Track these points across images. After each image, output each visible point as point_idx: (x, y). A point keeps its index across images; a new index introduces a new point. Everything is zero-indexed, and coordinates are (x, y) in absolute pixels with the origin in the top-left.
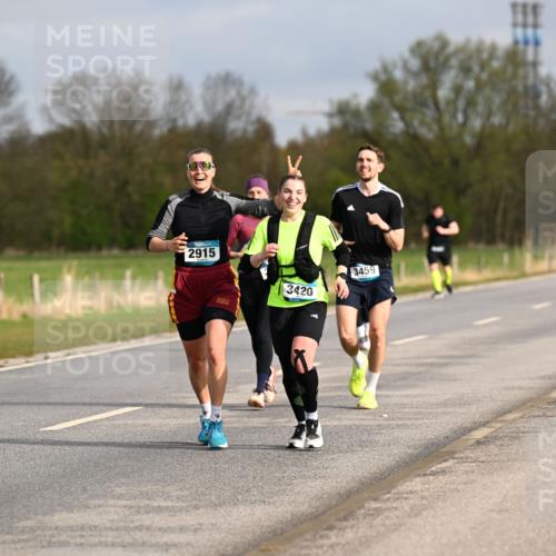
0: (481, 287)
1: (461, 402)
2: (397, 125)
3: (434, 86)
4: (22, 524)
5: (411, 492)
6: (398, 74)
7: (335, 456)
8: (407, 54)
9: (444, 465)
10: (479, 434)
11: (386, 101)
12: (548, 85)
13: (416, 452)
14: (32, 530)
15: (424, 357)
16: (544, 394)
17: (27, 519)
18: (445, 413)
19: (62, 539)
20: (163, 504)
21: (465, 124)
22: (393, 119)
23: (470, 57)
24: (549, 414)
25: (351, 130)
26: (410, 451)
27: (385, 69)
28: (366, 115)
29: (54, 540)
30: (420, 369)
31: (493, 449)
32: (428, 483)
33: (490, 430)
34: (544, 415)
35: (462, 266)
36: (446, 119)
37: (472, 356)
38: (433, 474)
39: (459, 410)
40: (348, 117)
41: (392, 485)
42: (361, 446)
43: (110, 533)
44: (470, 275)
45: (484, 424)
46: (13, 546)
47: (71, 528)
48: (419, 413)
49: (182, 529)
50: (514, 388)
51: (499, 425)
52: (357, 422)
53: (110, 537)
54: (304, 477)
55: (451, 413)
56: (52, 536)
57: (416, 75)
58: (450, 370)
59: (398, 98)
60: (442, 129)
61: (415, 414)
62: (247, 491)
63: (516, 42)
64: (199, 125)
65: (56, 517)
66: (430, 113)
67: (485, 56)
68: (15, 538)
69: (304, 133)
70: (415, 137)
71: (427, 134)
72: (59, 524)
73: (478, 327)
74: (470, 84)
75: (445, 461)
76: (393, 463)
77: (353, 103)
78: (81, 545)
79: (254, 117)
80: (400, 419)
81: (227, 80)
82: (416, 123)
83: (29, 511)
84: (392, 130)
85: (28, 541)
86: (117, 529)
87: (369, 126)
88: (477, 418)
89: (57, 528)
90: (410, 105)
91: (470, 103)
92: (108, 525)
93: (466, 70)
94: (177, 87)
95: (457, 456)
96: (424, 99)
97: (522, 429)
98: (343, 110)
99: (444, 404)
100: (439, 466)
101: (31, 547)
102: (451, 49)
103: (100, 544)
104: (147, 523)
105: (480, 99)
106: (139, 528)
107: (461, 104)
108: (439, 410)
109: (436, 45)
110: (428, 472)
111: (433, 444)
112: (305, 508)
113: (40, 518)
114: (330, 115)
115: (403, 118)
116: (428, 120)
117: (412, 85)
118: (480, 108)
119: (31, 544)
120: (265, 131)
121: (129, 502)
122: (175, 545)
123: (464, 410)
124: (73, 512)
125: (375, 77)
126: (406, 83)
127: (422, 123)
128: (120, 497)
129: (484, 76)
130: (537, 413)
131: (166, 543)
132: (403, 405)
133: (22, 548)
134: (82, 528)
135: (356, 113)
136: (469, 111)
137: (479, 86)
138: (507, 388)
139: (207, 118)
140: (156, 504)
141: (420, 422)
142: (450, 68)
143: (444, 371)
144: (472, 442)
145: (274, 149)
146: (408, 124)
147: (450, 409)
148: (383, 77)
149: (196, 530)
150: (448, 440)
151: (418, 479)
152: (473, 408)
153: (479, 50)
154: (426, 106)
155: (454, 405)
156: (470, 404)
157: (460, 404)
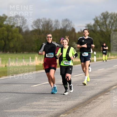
0: (114, 59)
1: (111, 81)
2: (98, 29)
3: (106, 21)
4: (27, 104)
5: (101, 98)
6: (99, 19)
7: (87, 91)
8: (100, 15)
9: (108, 93)
10: (114, 87)
11: (96, 24)
13: (102, 91)
14: (29, 105)
17: (28, 103)
18: (108, 83)
19: (35, 107)
20: (54, 100)
21: (111, 28)
22: (98, 28)
23: (112, 16)
25: (90, 30)
26: (101, 91)
27: (96, 18)
28: (93, 27)
29: (34, 107)
30: (103, 75)
32: (105, 97)
33: (116, 87)
35: (111, 55)
36: (108, 27)
37: (113, 73)
38: (105, 95)
40: (89, 27)
41: (98, 97)
42: (92, 89)
43: (44, 106)
44: (112, 57)
45: (115, 85)
46: (26, 108)
47: (37, 105)
48: (103, 83)
49: (58, 105)
52: (91, 85)
53: (44, 107)
54: (81, 95)
56: (33, 106)
57: (102, 19)
58: (109, 75)
59: (99, 24)
60: (107, 29)
62: (70, 98)
64: (61, 29)
65: (34, 103)
66: (105, 26)
67: (115, 15)
68: (26, 107)
69: (81, 30)
70: (102, 31)
71: (104, 30)
72: (35, 104)
73: (114, 67)
74: (112, 21)
75: (108, 92)
76: (98, 93)
77: (90, 24)
78: (39, 108)
79: (71, 27)
80: (99, 84)
81: (66, 20)
82: (102, 28)
83: (29, 102)
84: (98, 30)
85: (29, 107)
86: (46, 105)
87: (93, 29)
88: (114, 84)
89: (34, 105)
90: (101, 25)
91: (113, 25)
92: (44, 104)
93: (112, 18)
94: (57, 21)
96: (104, 24)
98: (88, 26)
99: (108, 82)
100: (107, 93)
101: (29, 109)
102: (109, 14)
103: (42, 108)
104: (51, 104)
105: (114, 24)
106: (49, 105)
107: (111, 25)
110: (104, 95)
111: (105, 89)
112: (81, 101)
113: (31, 103)
114: (86, 27)
115: (100, 27)
116: (105, 28)
117: (101, 21)
118: (114, 25)
119: (29, 108)
120: (73, 30)
121: (48, 100)
122: (56, 108)
123: (111, 83)
124: (37, 102)
125: (94, 20)
126: (100, 21)
127: (103, 28)
128: (46, 99)
129: (115, 19)
131: (55, 108)
132: (100, 82)
133: (27, 109)
134: (39, 105)
135: (91, 26)
136: (112, 26)
137: (114, 21)
139: (62, 27)
140: (53, 100)
141: (103, 85)
142: (109, 18)
143: (107, 75)
144: (113, 89)
145: (75, 33)
146: (101, 29)
148: (96, 20)
149: (60, 105)
150: (108, 88)
151: (102, 96)
153: (114, 14)
154: (104, 25)
155: (109, 82)
156: (112, 82)
157: (110, 82)
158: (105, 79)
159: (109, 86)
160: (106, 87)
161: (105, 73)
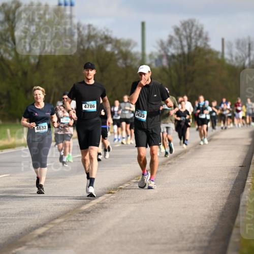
1: (29, 212)
3: (12, 29)
9: (20, 249)
10: (40, 231)
12: (78, 29)
15: (7, 187)
16: (77, 207)
18: (20, 219)
24: (80, 219)
31: (48, 239)
33: (47, 229)
34: (78, 220)
39: (27, 217)
45: (43, 225)
48: (5, 219)
50: (59, 205)
51: (51, 226)
55: (23, 219)
61: (2, 219)
63: (60, 4)
66: (10, 45)
71: (8, 57)
75: (21, 247)
82: (2, 51)
88: (39, 222)
95: (27, 244)
96: (7, 37)
97: (64, 228)
99: (19, 214)
108: (16, 218)
109: (14, 6)
111: (13, 237)
116: (9, 49)
123: (31, 217)
127: (6, 51)
130: (73, 219)
138: (56, 205)
141: (5, 224)
144: (35, 236)
147: (22, 217)
150: (22, 235)
152: (36, 217)
154: (8, 41)
155: (25, 214)
156: (34, 214)
157: (29, 214)
158: (12, 207)
159: (23, 227)
160: (15, 231)
161: (12, 187)
